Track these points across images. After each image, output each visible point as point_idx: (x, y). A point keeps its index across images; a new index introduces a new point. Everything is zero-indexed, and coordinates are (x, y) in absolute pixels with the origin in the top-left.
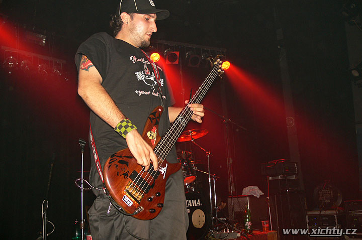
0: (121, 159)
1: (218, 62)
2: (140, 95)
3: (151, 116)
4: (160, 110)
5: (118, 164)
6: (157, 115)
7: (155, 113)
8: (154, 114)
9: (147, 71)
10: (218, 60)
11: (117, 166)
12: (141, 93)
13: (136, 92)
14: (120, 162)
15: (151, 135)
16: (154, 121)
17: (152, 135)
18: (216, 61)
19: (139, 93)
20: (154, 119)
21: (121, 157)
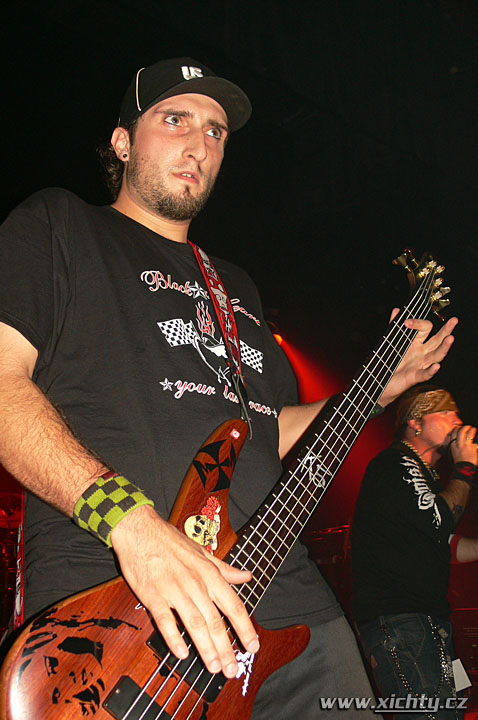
0: (73, 632)
1: (432, 271)
2: (178, 395)
3: (204, 458)
4: (236, 434)
5: (57, 653)
6: (223, 454)
7: (218, 444)
8: (212, 449)
9: (206, 323)
10: (432, 264)
11: (54, 662)
12: (182, 388)
13: (166, 385)
14: (70, 645)
15: (198, 529)
16: (212, 476)
17: (204, 528)
18: (423, 266)
19: (175, 389)
20: (211, 467)
21: (72, 624)
